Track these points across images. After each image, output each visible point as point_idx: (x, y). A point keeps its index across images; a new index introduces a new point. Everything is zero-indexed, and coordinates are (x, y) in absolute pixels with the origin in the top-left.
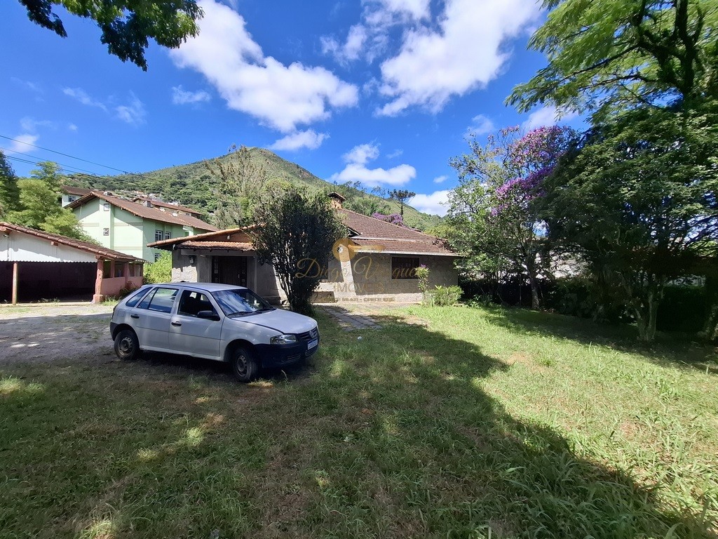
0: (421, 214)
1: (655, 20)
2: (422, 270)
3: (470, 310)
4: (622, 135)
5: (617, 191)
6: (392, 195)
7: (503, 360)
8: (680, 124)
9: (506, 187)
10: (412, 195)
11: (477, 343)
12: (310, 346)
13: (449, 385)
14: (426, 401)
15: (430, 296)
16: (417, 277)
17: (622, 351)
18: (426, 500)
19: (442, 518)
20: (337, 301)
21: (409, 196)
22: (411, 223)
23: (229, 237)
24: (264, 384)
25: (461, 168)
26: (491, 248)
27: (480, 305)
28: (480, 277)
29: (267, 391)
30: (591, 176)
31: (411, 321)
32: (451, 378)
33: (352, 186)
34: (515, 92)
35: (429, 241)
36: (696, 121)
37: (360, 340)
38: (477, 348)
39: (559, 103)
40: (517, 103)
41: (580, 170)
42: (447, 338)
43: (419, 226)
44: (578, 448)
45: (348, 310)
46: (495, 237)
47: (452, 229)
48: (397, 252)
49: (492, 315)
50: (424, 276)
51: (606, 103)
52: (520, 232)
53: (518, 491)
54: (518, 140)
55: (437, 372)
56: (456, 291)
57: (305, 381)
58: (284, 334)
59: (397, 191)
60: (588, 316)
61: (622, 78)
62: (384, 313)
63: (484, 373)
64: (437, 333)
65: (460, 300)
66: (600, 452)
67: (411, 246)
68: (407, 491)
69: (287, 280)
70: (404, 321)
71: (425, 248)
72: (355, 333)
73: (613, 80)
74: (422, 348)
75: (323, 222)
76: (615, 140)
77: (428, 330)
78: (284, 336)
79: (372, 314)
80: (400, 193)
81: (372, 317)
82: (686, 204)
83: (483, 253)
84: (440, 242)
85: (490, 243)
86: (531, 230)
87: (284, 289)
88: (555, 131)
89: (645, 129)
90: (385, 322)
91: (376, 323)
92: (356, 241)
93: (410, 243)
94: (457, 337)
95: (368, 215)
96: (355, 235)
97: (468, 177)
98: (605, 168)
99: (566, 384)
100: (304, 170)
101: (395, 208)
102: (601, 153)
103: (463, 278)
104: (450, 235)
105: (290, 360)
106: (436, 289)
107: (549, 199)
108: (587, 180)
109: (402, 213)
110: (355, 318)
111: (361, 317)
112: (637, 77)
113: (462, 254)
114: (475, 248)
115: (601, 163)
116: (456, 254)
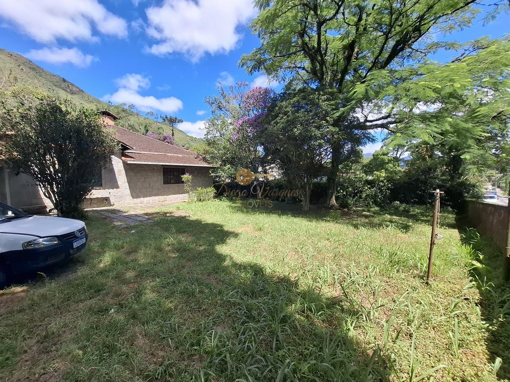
0: (189, 136)
1: (310, 38)
2: (186, 177)
3: (220, 203)
4: (295, 99)
5: (292, 130)
6: (164, 119)
7: (236, 232)
8: (317, 98)
9: (240, 122)
10: (181, 121)
11: (222, 223)
12: (76, 245)
13: (200, 253)
14: (183, 267)
15: (194, 196)
16: (183, 182)
17: (295, 217)
18: (175, 331)
19: (185, 338)
20: (114, 205)
21: (178, 122)
22: (181, 143)
24: (18, 289)
25: (213, 105)
26: (233, 161)
27: (227, 199)
28: (228, 181)
29: (23, 294)
30: (282, 121)
31: (177, 214)
32: (202, 248)
33: (126, 107)
34: (243, 59)
35: (192, 156)
36: (323, 97)
37: (133, 233)
38: (221, 226)
39: (269, 74)
40: (245, 67)
41: (277, 116)
42: (203, 223)
43: (187, 145)
44: (268, 271)
45: (124, 211)
46: (235, 154)
47: (208, 148)
48: (167, 164)
49: (233, 205)
50: (188, 181)
51: (291, 80)
52: (249, 151)
53: (234, 304)
54: (247, 92)
55: (192, 246)
56: (211, 191)
57: (71, 276)
58: (41, 237)
59: (169, 117)
60: (283, 201)
61: (297, 67)
62: (157, 211)
64: (197, 220)
65: (215, 197)
66: (278, 270)
67: (178, 160)
68: (161, 331)
69: (52, 188)
70: (173, 214)
71: (189, 161)
72: (128, 228)
73: (294, 67)
74: (185, 232)
75: (90, 135)
76: (292, 101)
77: (191, 219)
78: (41, 240)
79: (145, 212)
80: (171, 119)
81: (146, 214)
82: (318, 140)
83: (228, 164)
84: (201, 157)
85: (233, 158)
86: (255, 151)
87: (50, 198)
88: (267, 91)
89: (304, 99)
90: (156, 217)
91: (148, 219)
92: (129, 154)
93: (178, 157)
94: (210, 221)
95: (143, 134)
96: (129, 149)
97: (218, 112)
98: (288, 117)
99: (268, 239)
100: (72, 85)
101: (167, 130)
102: (286, 108)
103: (217, 182)
104: (206, 152)
105: (51, 261)
106: (197, 190)
107: (262, 132)
108: (280, 122)
109: (173, 135)
110: (130, 217)
111: (136, 215)
112: (304, 69)
113: (215, 165)
114: (223, 161)
115: (286, 113)
116: (211, 166)
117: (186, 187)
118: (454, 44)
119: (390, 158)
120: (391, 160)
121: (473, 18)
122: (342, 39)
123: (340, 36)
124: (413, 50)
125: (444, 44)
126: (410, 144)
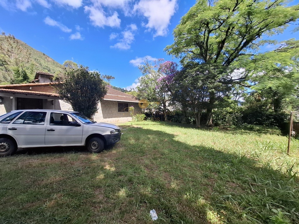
2: (131, 108)
5: (197, 84)
15: (135, 118)
23: (31, 88)
34: (167, 48)
35: (130, 97)
36: (211, 68)
40: (167, 52)
50: (132, 110)
56: (143, 116)
59: (107, 76)
61: (188, 51)
63: (174, 137)
65: (144, 120)
67: (125, 99)
71: (130, 99)
84: (134, 97)
90: (126, 127)
104: (138, 95)
106: (136, 115)
112: (192, 52)
117: (131, 113)
118: (274, 41)
119: (232, 101)
120: (233, 102)
121: (285, 29)
122: (216, 38)
123: (215, 36)
124: (253, 43)
125: (269, 41)
126: (243, 93)
